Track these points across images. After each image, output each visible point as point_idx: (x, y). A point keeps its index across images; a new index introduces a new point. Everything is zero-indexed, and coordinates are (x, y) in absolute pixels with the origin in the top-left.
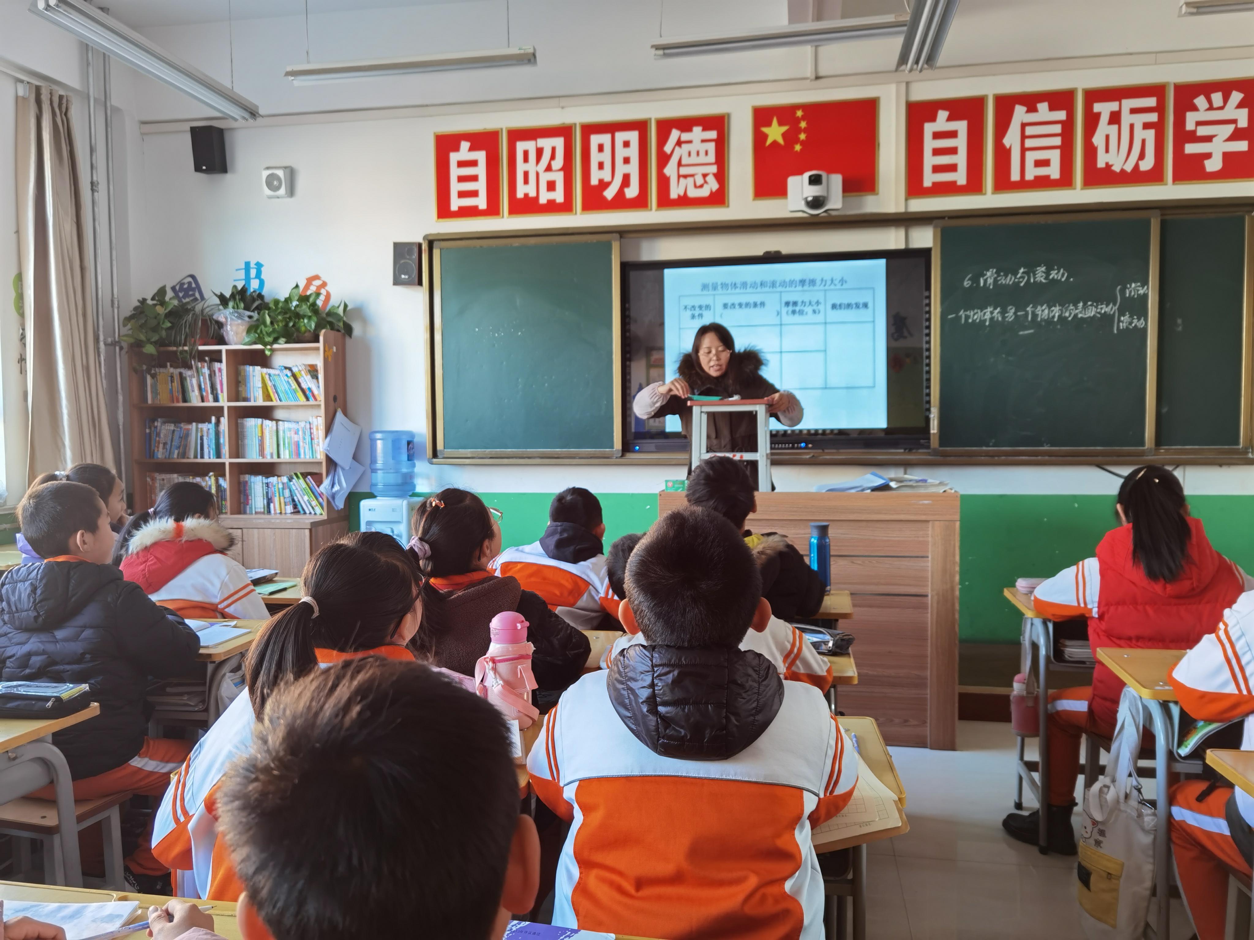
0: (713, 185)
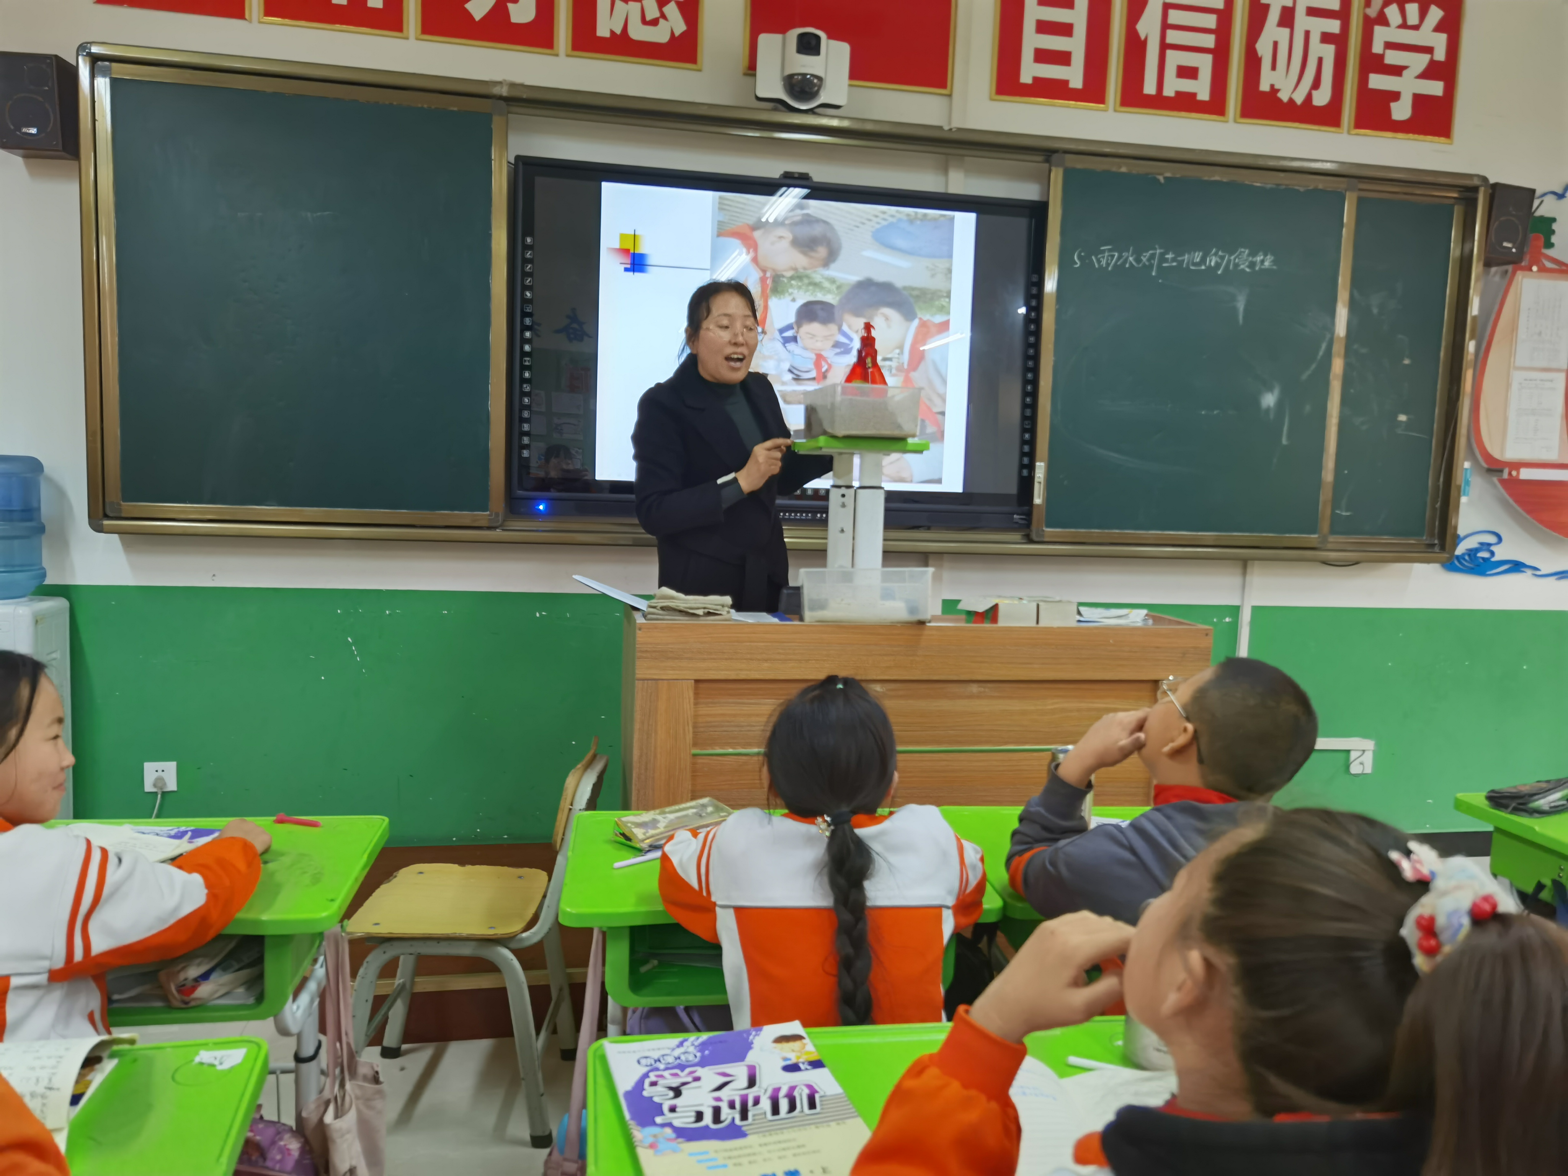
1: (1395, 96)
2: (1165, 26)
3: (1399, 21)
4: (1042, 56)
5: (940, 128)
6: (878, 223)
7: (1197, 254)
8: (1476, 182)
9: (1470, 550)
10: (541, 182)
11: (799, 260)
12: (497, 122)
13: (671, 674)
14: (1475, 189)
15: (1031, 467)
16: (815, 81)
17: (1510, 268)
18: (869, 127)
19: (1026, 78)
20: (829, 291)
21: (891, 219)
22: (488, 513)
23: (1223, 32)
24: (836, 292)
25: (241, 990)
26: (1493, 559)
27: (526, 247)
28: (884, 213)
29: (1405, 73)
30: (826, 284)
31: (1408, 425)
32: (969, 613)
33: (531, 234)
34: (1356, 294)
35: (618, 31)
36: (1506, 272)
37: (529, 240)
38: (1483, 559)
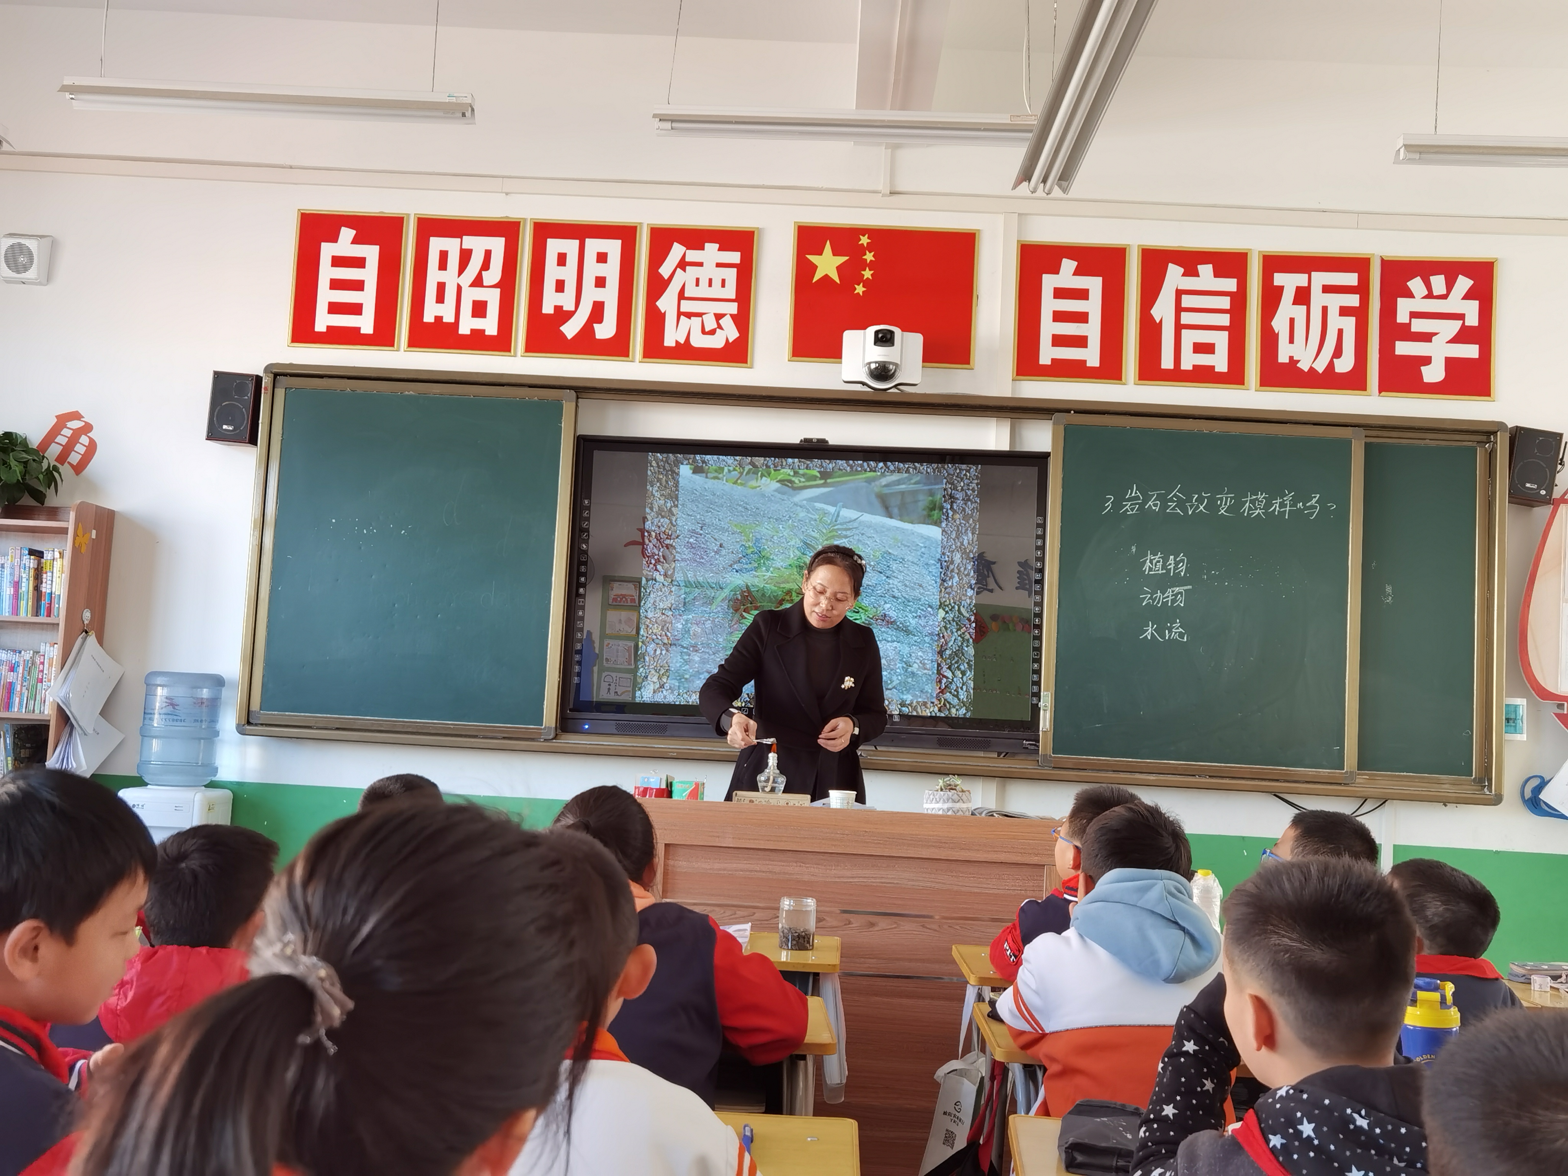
0: (731, 332)
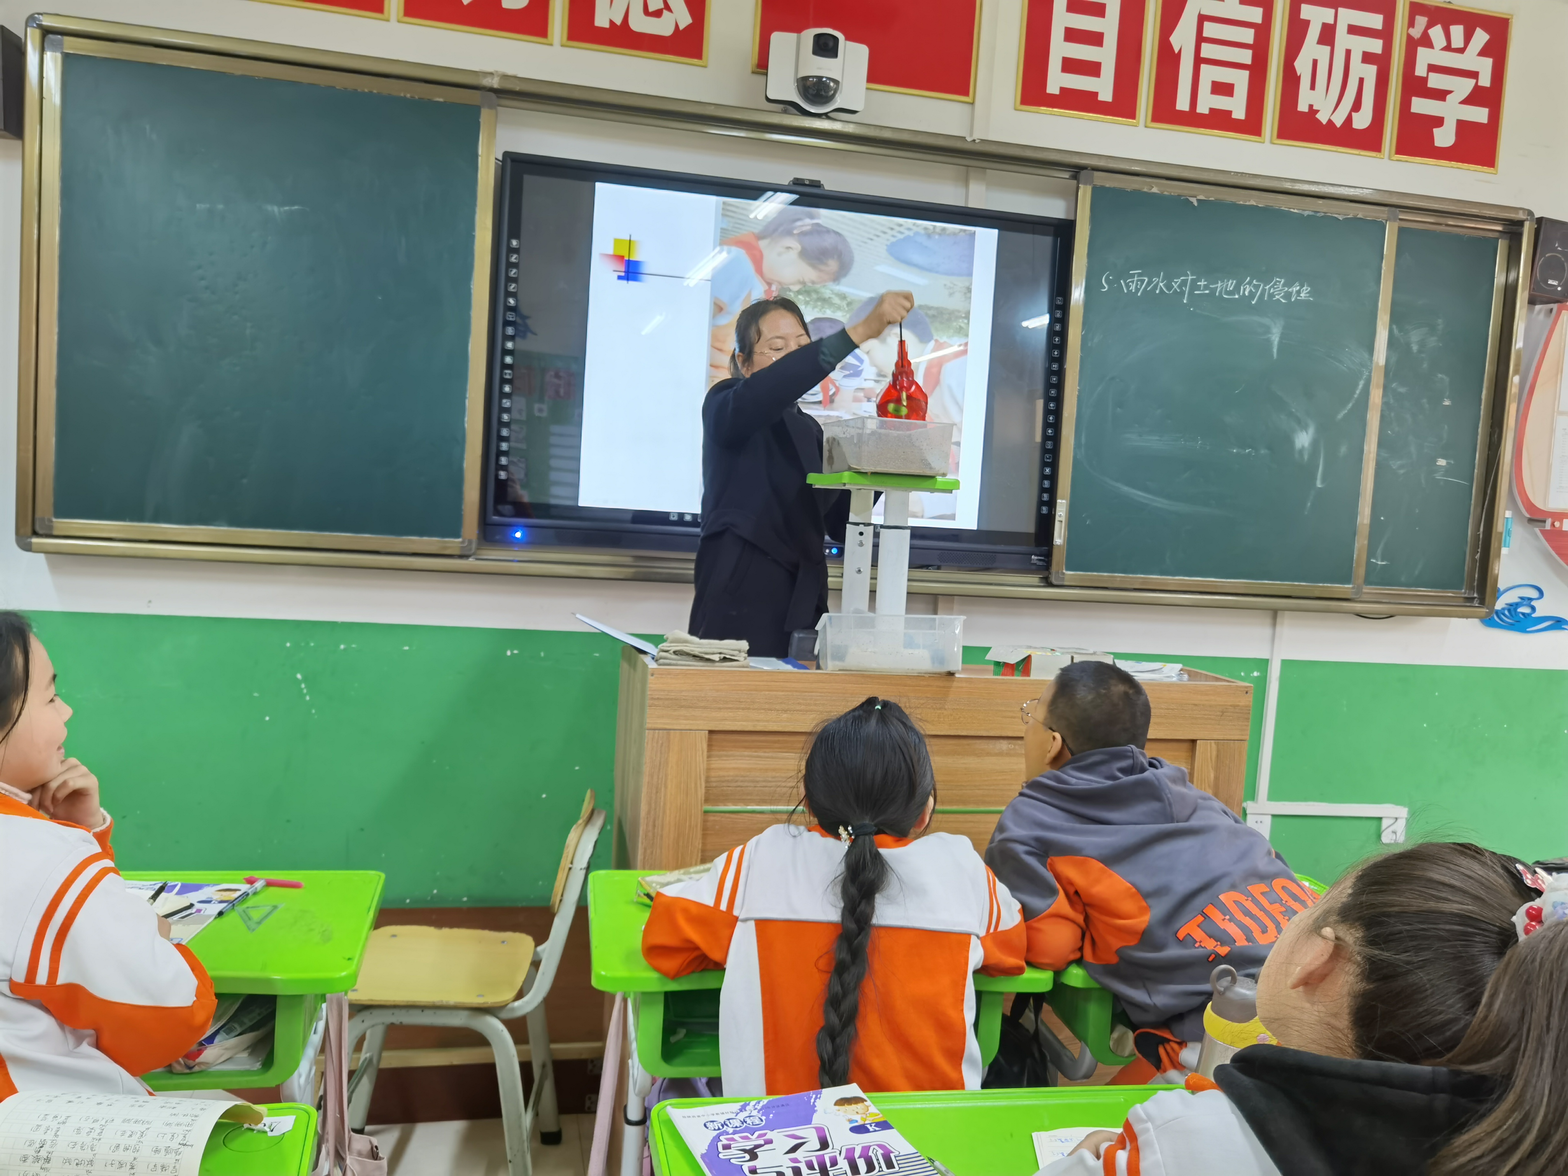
1: (1439, 122)
2: (1200, 39)
3: (1444, 44)
4: (1070, 66)
5: (963, 138)
6: (893, 236)
7: (1230, 282)
8: (1521, 216)
9: (1511, 605)
10: (530, 181)
11: (808, 273)
12: (485, 115)
13: (683, 724)
14: (1521, 223)
15: (1052, 504)
16: (832, 84)
17: (1555, 306)
18: (887, 135)
19: (1053, 88)
20: (839, 308)
21: (907, 233)
22: (460, 540)
23: (1260, 48)
24: (846, 309)
25: (245, 1055)
26: (1534, 615)
27: (512, 251)
28: (901, 225)
29: (1449, 97)
30: (836, 300)
31: (1448, 471)
32: (997, 664)
33: (517, 237)
34: (1396, 331)
35: (618, 21)
36: (1551, 310)
37: (514, 243)
38: (1523, 614)
